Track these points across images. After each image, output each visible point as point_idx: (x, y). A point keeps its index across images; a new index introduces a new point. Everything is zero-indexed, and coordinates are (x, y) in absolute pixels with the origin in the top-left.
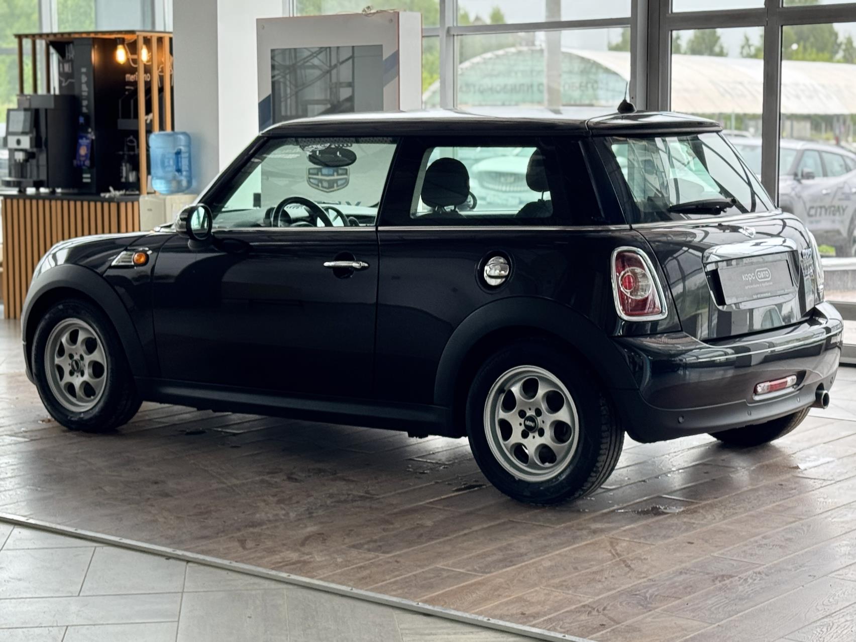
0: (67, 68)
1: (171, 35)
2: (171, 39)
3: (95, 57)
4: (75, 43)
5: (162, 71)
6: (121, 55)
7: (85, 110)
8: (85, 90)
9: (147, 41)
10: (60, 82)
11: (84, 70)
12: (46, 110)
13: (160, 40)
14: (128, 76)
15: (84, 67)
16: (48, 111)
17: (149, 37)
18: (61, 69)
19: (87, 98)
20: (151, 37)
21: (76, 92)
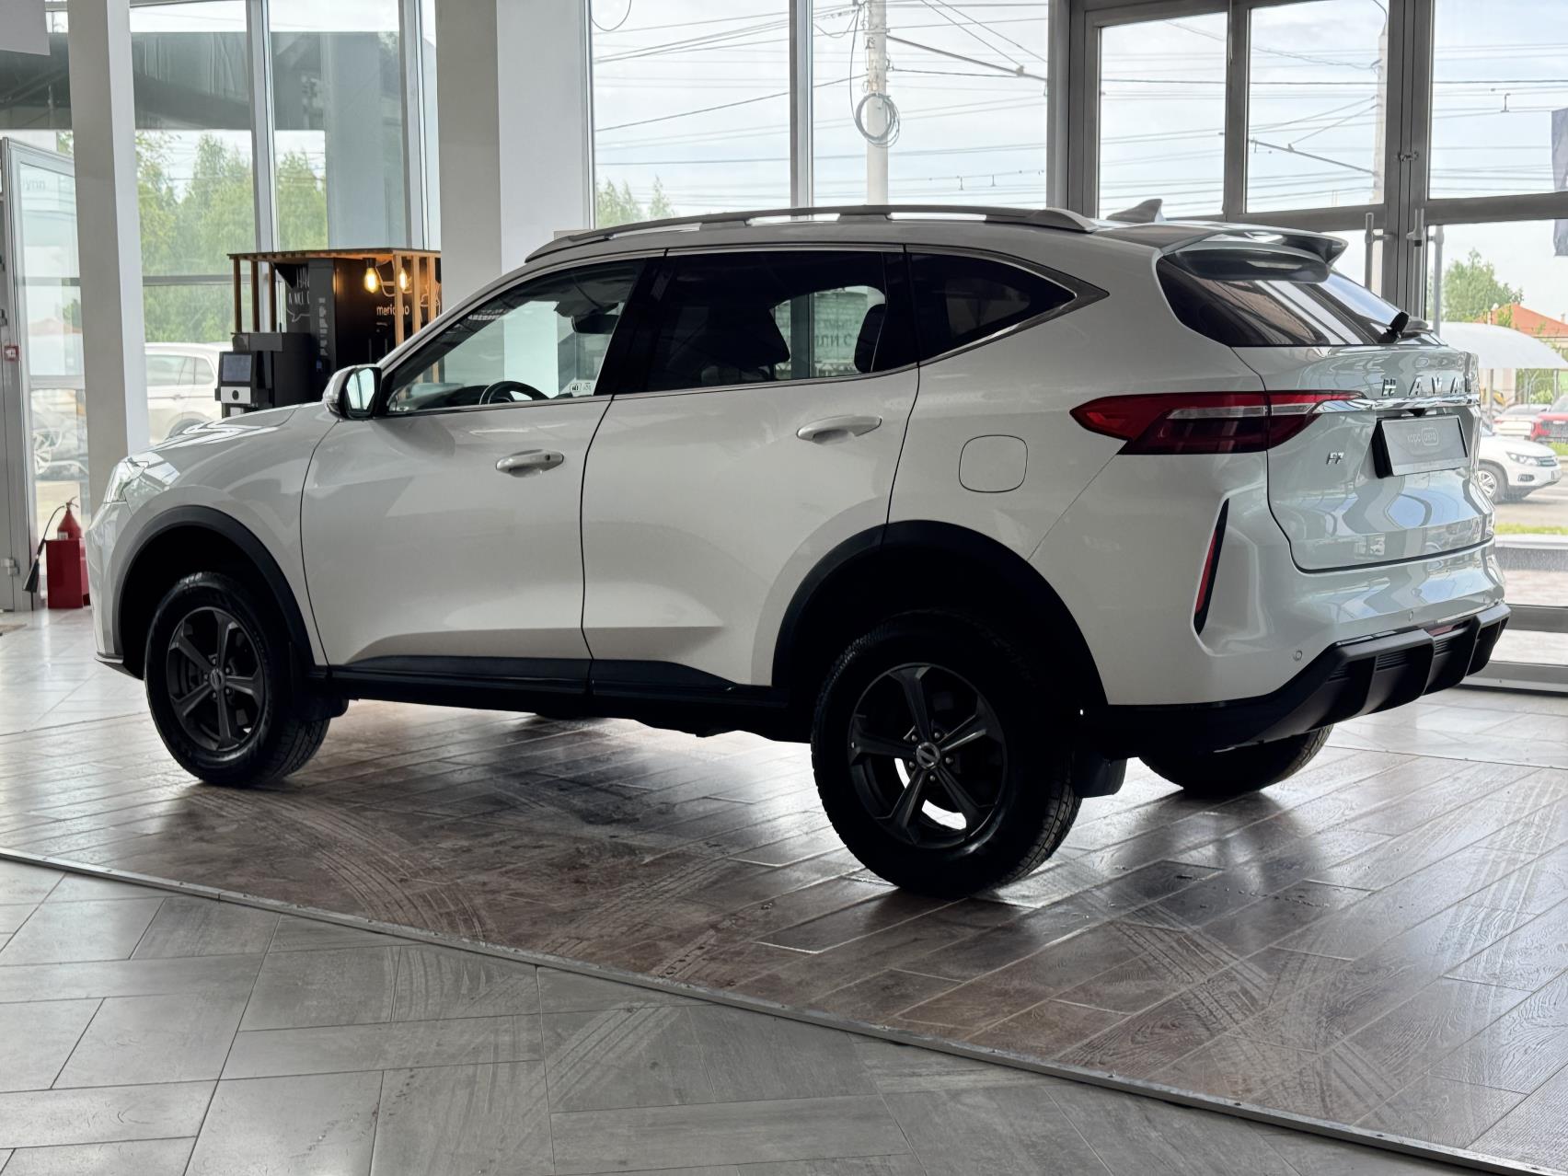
0: (298, 298)
1: (438, 256)
2: (438, 261)
3: (337, 284)
4: (310, 265)
5: (426, 301)
6: (371, 281)
7: (323, 352)
8: (323, 326)
9: (407, 264)
10: (289, 317)
11: (322, 300)
12: (272, 352)
13: (423, 261)
14: (379, 308)
15: (322, 297)
16: (275, 355)
17: (408, 258)
18: (291, 301)
19: (327, 337)
20: (412, 257)
21: (312, 330)
